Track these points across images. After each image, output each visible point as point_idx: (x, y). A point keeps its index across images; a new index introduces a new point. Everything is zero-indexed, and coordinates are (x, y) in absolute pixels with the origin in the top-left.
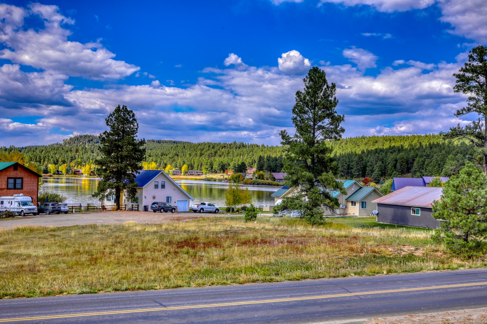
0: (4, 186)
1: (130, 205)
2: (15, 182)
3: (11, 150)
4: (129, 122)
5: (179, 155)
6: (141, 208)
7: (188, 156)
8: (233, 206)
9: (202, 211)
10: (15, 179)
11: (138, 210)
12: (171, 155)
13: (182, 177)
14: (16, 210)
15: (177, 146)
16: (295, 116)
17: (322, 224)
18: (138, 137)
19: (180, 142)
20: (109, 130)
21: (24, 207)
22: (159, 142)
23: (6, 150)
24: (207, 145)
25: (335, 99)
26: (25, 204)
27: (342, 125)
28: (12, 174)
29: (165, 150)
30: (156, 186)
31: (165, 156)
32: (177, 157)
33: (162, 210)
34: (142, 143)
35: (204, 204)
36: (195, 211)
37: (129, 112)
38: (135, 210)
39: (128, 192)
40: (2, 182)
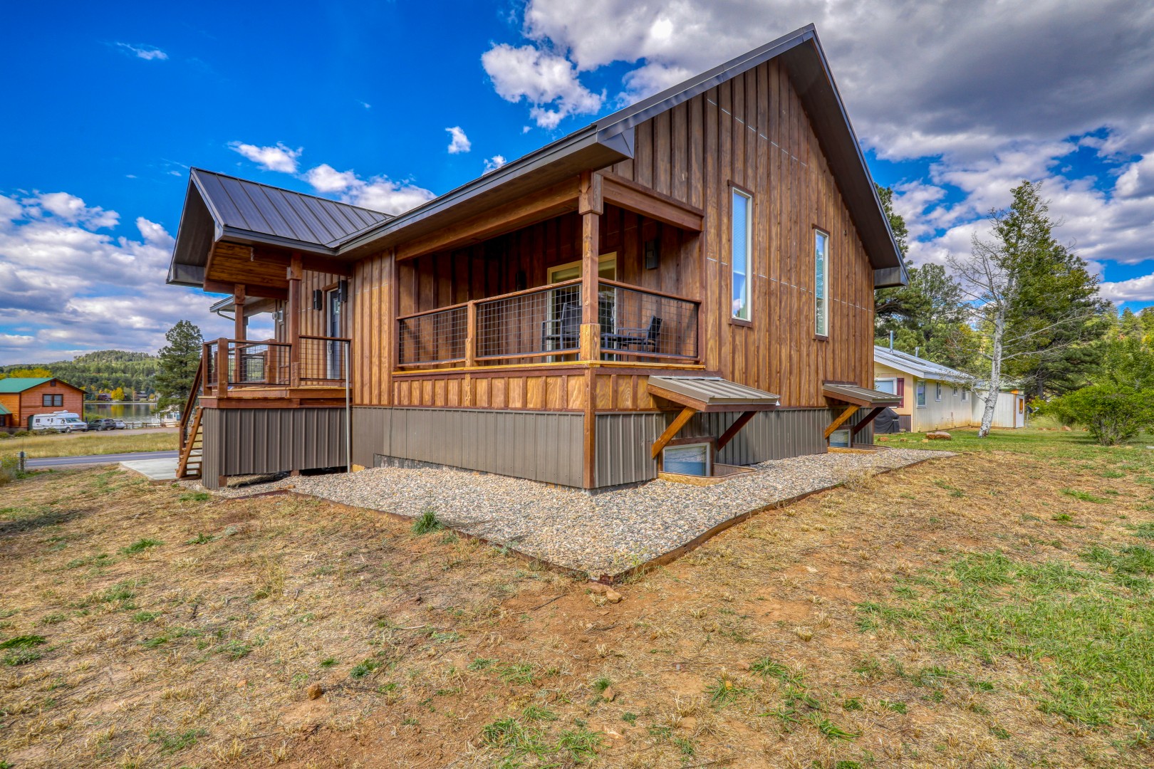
0: (39, 403)
2: (53, 399)
4: (193, 338)
10: (53, 395)
14: (59, 427)
20: (170, 345)
21: (70, 424)
26: (70, 420)
28: (50, 390)
37: (193, 328)
40: (36, 399)
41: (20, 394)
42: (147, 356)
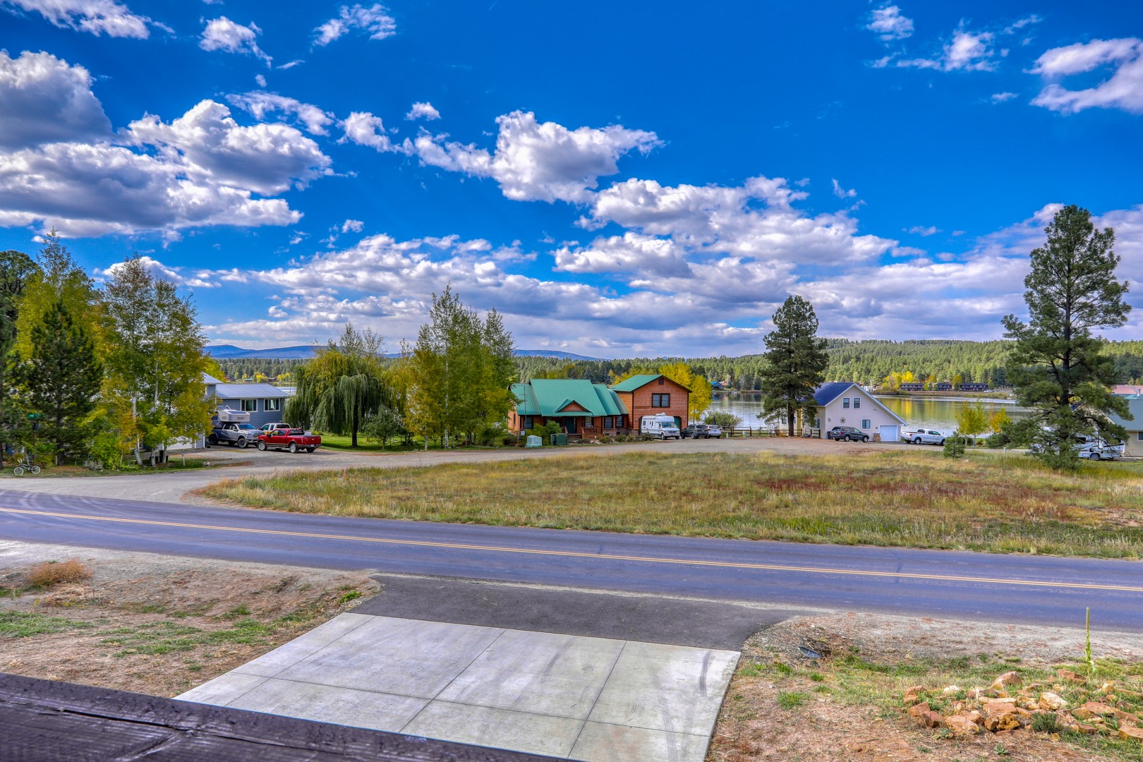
0: (649, 404)
1: (806, 428)
2: (661, 398)
3: (721, 361)
4: (804, 318)
5: (952, 361)
6: (824, 435)
7: (966, 362)
8: (971, 436)
9: (918, 442)
10: (661, 395)
11: (819, 438)
12: (937, 362)
13: (951, 393)
14: (656, 432)
15: (950, 348)
16: (1030, 290)
17: (1073, 468)
18: (819, 335)
19: (956, 342)
20: (776, 329)
21: (664, 429)
22: (922, 343)
23: (716, 360)
24: (1000, 345)
25: (1111, 255)
26: (666, 425)
27: (1124, 298)
28: (658, 389)
29: (930, 354)
30: (846, 405)
31: (928, 364)
32: (948, 364)
33: (847, 438)
34: (824, 344)
35: (923, 432)
36: (909, 442)
37: (803, 304)
38: (814, 437)
39: (805, 412)
40: (645, 399)
41: (632, 392)
42: (847, 342)
